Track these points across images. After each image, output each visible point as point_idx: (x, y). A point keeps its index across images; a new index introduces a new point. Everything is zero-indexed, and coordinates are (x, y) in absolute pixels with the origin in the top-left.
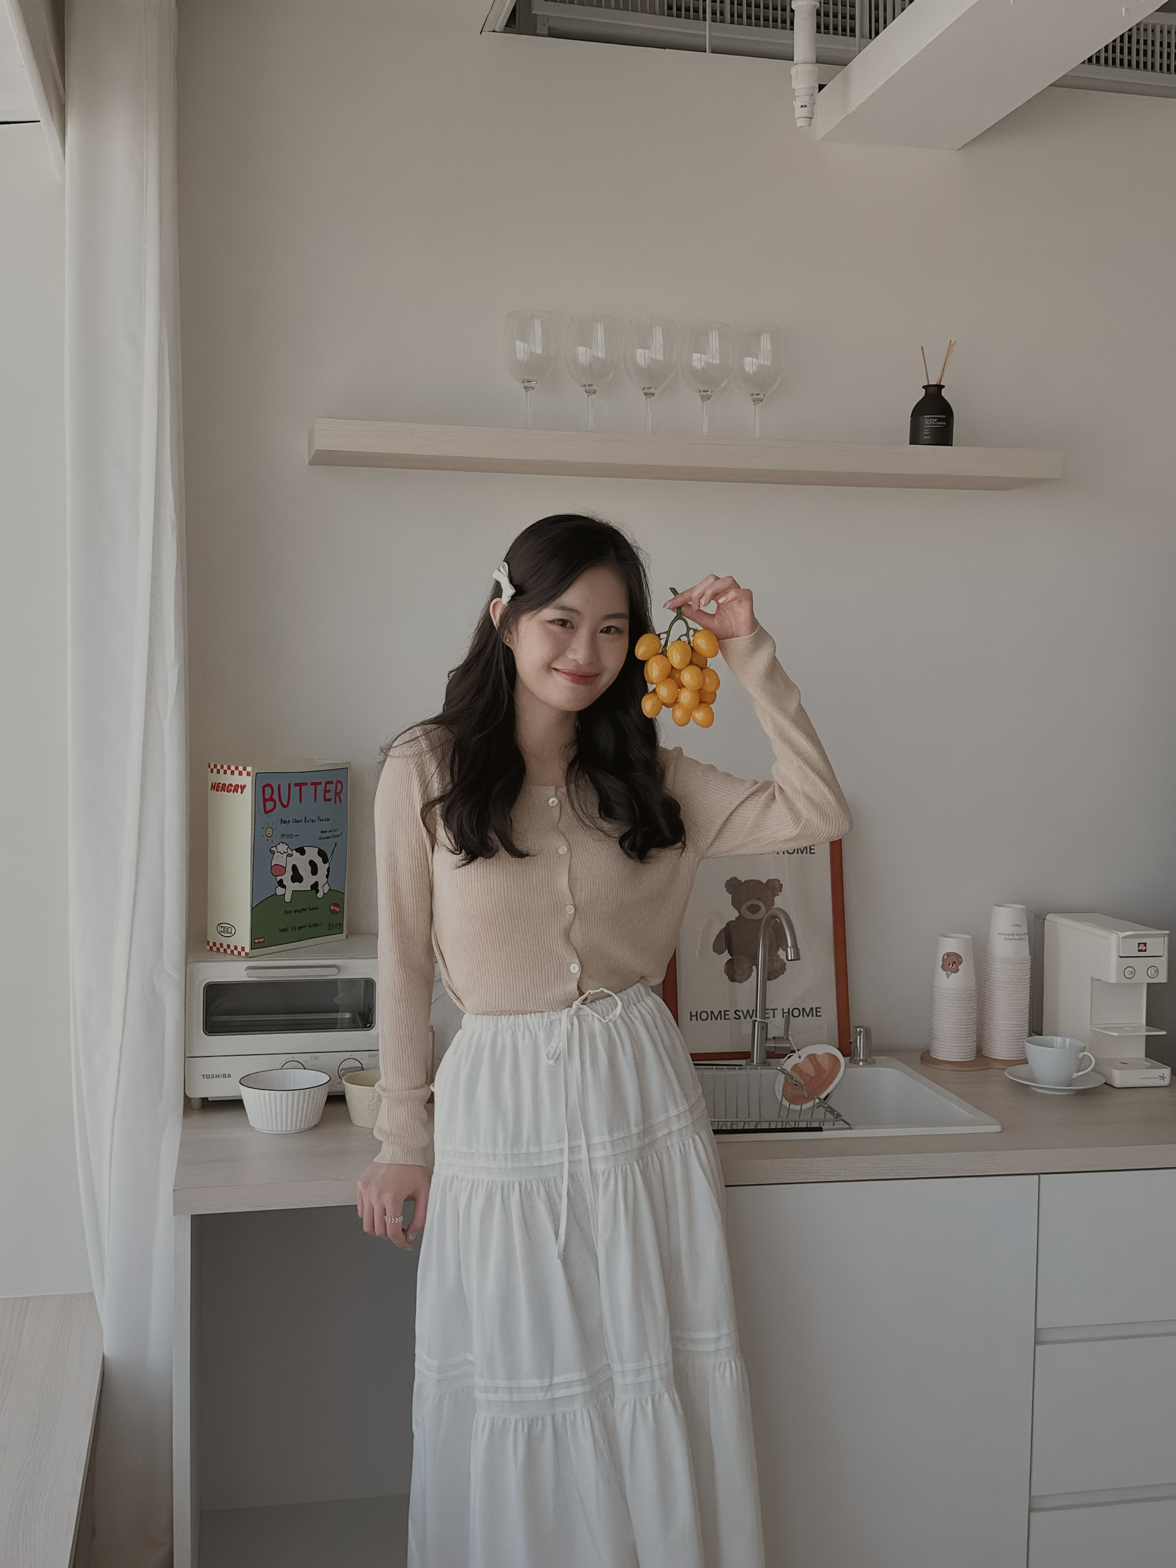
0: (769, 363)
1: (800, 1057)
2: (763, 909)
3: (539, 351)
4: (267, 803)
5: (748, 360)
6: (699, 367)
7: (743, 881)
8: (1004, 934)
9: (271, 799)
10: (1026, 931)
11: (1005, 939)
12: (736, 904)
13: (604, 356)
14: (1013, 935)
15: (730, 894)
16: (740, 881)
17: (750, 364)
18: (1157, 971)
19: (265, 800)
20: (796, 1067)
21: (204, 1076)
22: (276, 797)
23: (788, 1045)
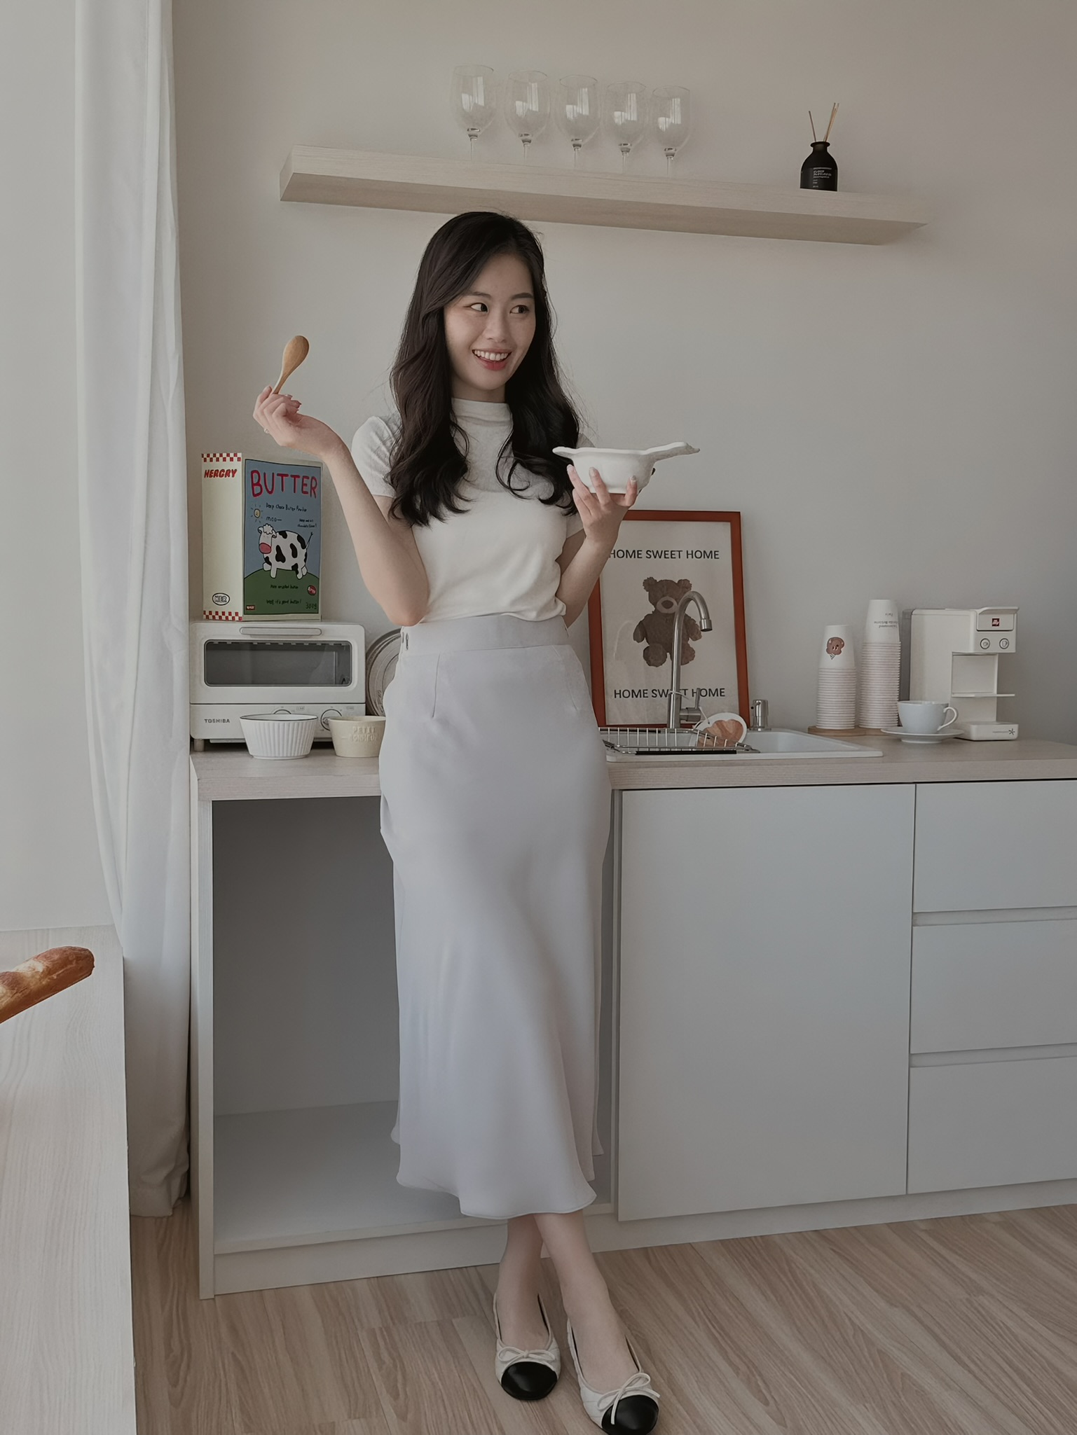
0: (679, 122)
1: (709, 723)
2: (675, 603)
3: (481, 102)
4: (255, 487)
5: (661, 120)
6: (620, 123)
7: (658, 581)
8: (880, 622)
9: (258, 484)
10: (897, 621)
11: (880, 626)
12: (653, 600)
13: (537, 110)
14: (886, 623)
15: (647, 591)
16: (656, 580)
17: (663, 123)
18: (1008, 643)
19: (253, 485)
21: (206, 720)
22: (262, 482)
23: (699, 714)
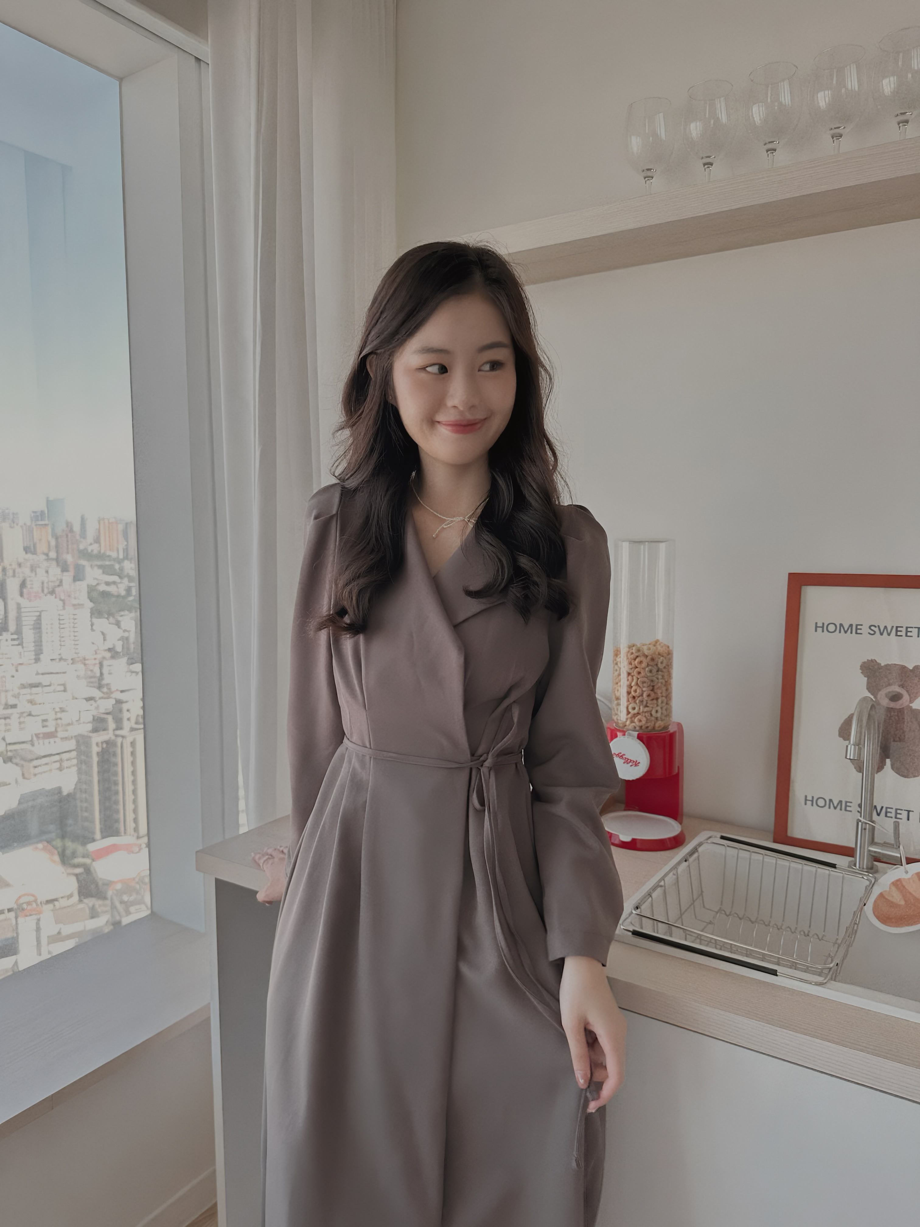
1: (907, 872)
2: (906, 697)
7: (882, 665)
12: (872, 688)
15: (865, 677)
16: (879, 664)
20: (898, 884)
23: (899, 856)
